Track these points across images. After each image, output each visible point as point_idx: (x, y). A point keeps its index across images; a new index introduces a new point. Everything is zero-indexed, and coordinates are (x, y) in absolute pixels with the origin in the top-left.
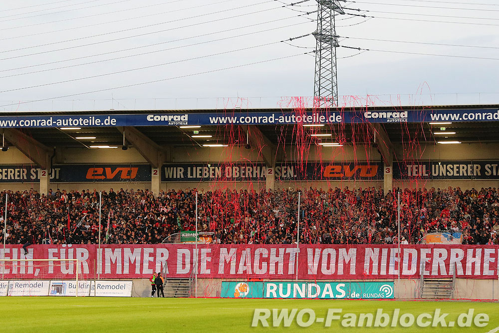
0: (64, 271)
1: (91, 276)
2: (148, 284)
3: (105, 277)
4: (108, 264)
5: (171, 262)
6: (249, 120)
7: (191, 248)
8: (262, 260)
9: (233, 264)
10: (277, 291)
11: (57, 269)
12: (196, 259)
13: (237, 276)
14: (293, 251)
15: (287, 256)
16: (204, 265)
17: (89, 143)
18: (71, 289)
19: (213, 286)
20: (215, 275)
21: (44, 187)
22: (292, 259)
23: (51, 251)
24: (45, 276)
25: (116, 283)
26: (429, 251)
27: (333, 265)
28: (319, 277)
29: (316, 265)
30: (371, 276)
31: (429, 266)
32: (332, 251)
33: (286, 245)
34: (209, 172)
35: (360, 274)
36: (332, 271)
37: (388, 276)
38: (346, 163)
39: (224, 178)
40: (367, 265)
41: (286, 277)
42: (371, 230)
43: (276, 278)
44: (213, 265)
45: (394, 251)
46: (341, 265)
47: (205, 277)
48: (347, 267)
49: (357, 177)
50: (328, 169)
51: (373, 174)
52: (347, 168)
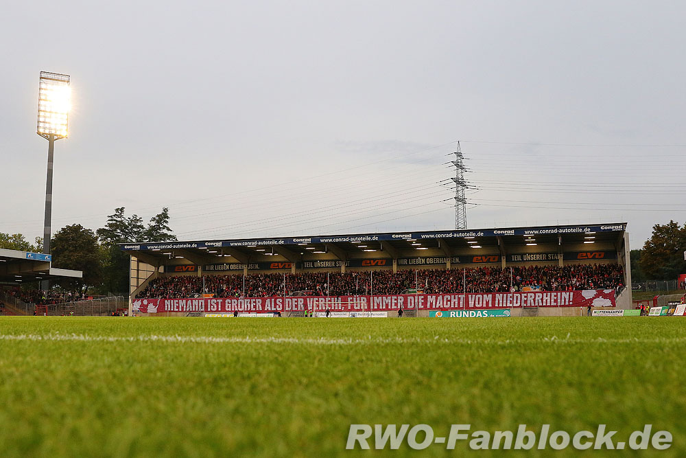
0: (355, 308)
1: (369, 309)
2: (397, 313)
3: (374, 310)
4: (376, 304)
5: (405, 303)
6: (439, 236)
7: (414, 296)
8: (447, 301)
9: (434, 303)
10: (455, 315)
11: (352, 307)
12: (416, 301)
13: (436, 308)
14: (462, 296)
15: (459, 299)
16: (420, 304)
17: (364, 249)
18: (359, 315)
19: (424, 313)
20: (425, 308)
21: (343, 270)
22: (462, 300)
23: (349, 299)
24: (346, 310)
25: (380, 313)
26: (526, 295)
27: (481, 303)
28: (475, 308)
29: (473, 303)
30: (499, 307)
31: (526, 302)
32: (480, 296)
33: (458, 293)
34: (419, 261)
35: (494, 306)
36: (480, 305)
37: (507, 307)
38: (483, 256)
39: (426, 264)
40: (497, 302)
41: (459, 308)
42: (497, 286)
43: (455, 308)
44: (425, 304)
45: (509, 295)
46: (485, 302)
47: (421, 309)
48: (487, 303)
49: (488, 261)
50: (475, 258)
51: (496, 260)
52: (484, 258)
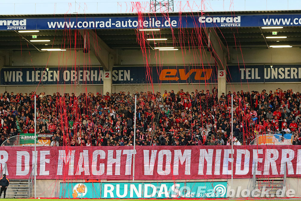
5: (11, 164)
6: (87, 25)
7: (30, 150)
8: (99, 161)
9: (71, 167)
10: (114, 192)
12: (35, 160)
13: (75, 177)
14: (130, 153)
15: (124, 157)
16: (43, 167)
20: (53, 176)
22: (129, 160)
26: (261, 152)
27: (168, 166)
28: (155, 177)
29: (152, 166)
30: (205, 176)
31: (261, 166)
32: (168, 152)
33: (123, 146)
34: (47, 75)
35: (194, 175)
36: (168, 172)
37: (221, 176)
38: (182, 67)
39: (62, 81)
40: (201, 166)
41: (123, 178)
42: (205, 132)
43: (113, 179)
44: (52, 166)
45: (227, 152)
46: (176, 166)
47: (43, 178)
48: (182, 168)
49: (192, 80)
50: (164, 72)
51: (208, 77)
52: (182, 72)
